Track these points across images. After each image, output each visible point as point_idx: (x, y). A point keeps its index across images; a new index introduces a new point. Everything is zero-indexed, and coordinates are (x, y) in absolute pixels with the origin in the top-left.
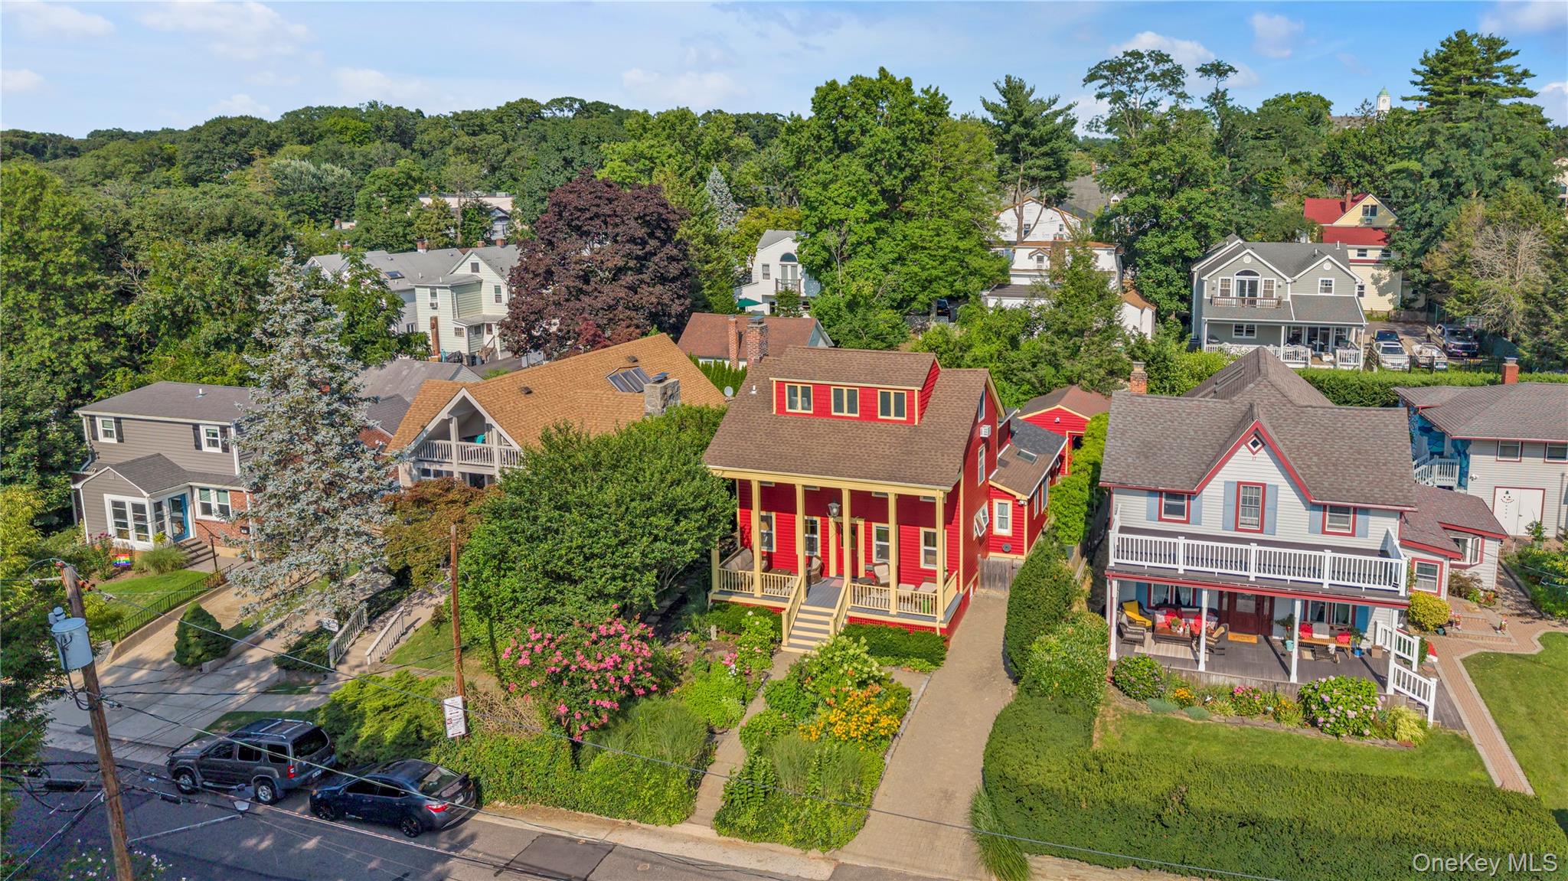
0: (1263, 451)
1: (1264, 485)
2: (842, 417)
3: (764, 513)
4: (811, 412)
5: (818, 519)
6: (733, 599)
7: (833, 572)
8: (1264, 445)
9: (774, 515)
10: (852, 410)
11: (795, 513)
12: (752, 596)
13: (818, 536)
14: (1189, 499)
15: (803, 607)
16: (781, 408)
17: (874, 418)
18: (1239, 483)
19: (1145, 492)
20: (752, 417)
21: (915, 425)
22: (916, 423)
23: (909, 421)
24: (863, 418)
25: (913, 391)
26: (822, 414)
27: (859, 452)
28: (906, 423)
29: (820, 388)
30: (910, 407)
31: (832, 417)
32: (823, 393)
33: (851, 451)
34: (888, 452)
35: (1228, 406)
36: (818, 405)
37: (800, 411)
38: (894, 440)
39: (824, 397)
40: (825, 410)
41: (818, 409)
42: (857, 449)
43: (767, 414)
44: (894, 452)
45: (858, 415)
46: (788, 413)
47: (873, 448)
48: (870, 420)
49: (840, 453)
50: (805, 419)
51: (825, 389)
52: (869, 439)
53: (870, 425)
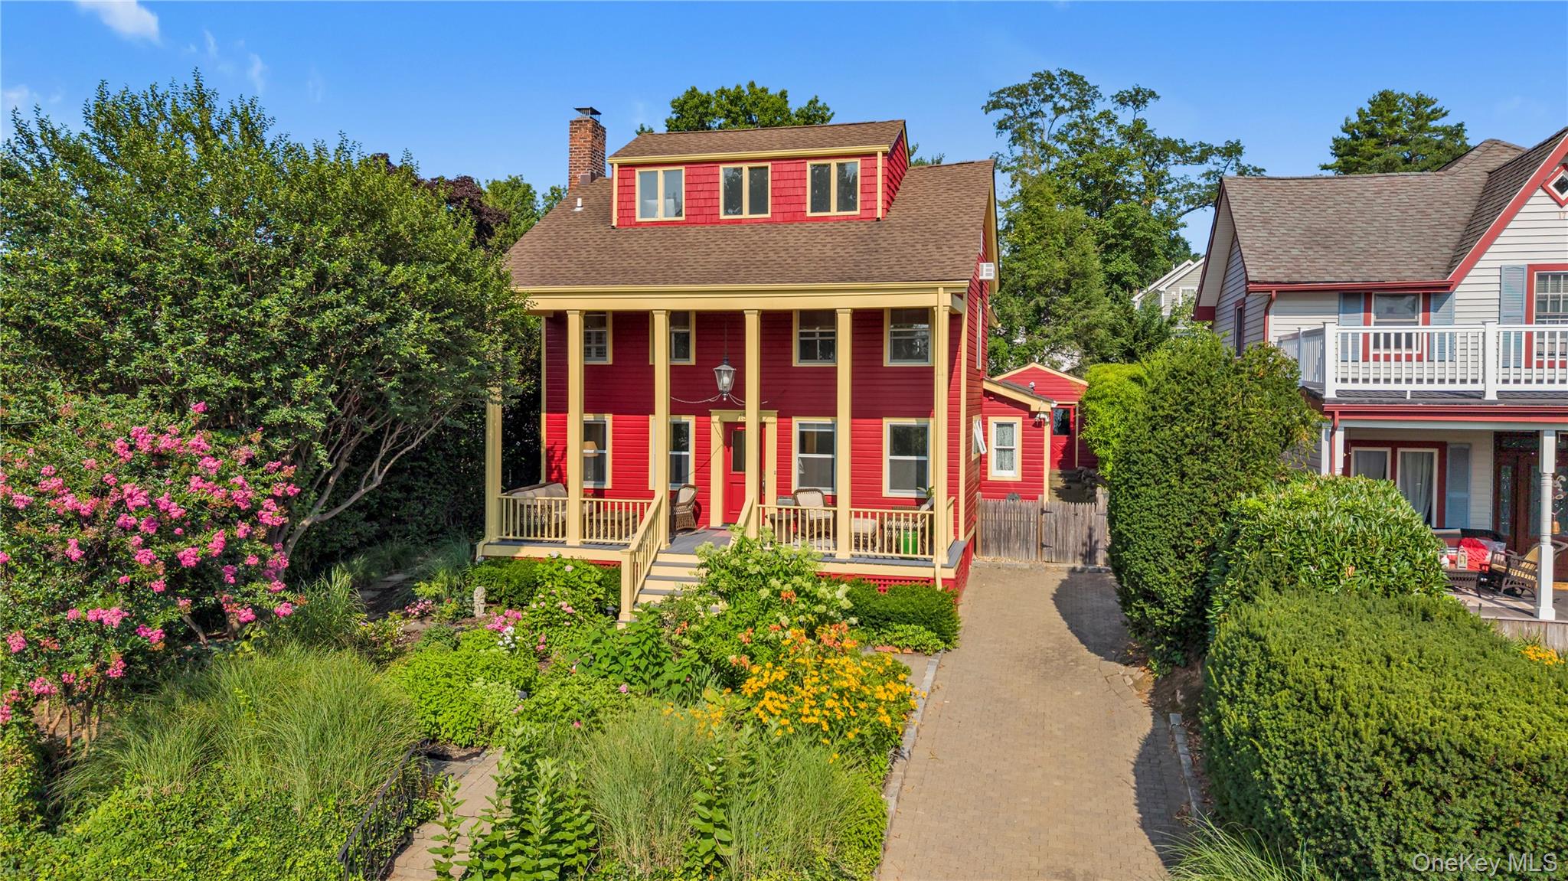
2: (739, 222)
3: (590, 418)
4: (683, 218)
5: (691, 420)
6: (526, 551)
7: (716, 517)
9: (608, 419)
10: (758, 205)
11: (651, 410)
13: (691, 453)
14: (1426, 309)
15: (661, 558)
16: (627, 211)
17: (798, 217)
18: (1532, 268)
19: (1334, 303)
20: (573, 233)
21: (878, 220)
22: (879, 215)
23: (867, 214)
24: (779, 217)
25: (875, 154)
26: (699, 219)
27: (775, 257)
28: (860, 219)
29: (699, 170)
30: (867, 189)
31: (720, 222)
32: (704, 179)
33: (760, 257)
34: (831, 254)
35: (1446, 179)
36: (695, 203)
37: (660, 217)
38: (840, 239)
39: (707, 187)
40: (707, 211)
41: (694, 211)
42: (771, 254)
43: (601, 228)
44: (842, 253)
45: (769, 215)
46: (639, 224)
47: (802, 250)
48: (791, 222)
49: (740, 261)
50: (669, 229)
51: (708, 171)
52: (792, 242)
53: (791, 227)
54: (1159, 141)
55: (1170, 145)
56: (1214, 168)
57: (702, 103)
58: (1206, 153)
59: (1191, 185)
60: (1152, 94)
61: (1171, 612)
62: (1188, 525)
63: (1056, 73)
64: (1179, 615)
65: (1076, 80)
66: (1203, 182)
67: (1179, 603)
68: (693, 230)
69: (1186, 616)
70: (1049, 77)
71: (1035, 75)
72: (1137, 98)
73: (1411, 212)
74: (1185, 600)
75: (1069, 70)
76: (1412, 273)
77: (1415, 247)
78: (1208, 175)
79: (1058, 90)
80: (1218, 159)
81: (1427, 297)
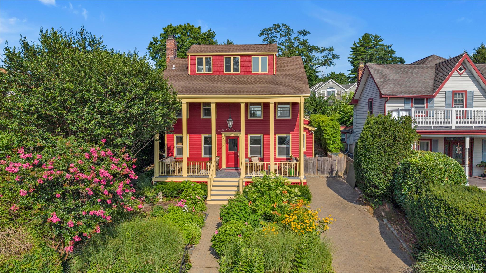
0: (465, 73)
1: (466, 92)
2: (230, 74)
4: (212, 72)
6: (169, 179)
7: (224, 166)
8: (466, 69)
10: (236, 70)
12: (181, 176)
14: (427, 103)
15: (216, 179)
16: (193, 70)
17: (249, 73)
18: (453, 91)
19: (403, 101)
20: (176, 77)
21: (274, 74)
22: (274, 73)
23: (270, 73)
24: (243, 73)
25: (273, 55)
26: (218, 73)
27: (246, 86)
28: (268, 74)
29: (217, 58)
30: (270, 65)
31: (224, 74)
32: (218, 61)
33: (241, 86)
34: (263, 85)
35: (425, 66)
36: (216, 68)
37: (205, 72)
38: (264, 80)
39: (220, 63)
40: (220, 70)
41: (215, 70)
42: (244, 85)
43: (185, 75)
44: (267, 85)
45: (240, 72)
46: (197, 74)
47: (254, 84)
48: (247, 74)
49: (235, 87)
50: (208, 76)
51: (220, 58)
52: (250, 81)
53: (248, 76)
54: (311, 46)
55: (314, 47)
56: (325, 55)
57: (174, 29)
58: (323, 50)
59: (319, 59)
60: (309, 32)
61: (382, 190)
62: (387, 166)
63: (281, 25)
64: (384, 191)
65: (286, 27)
66: (322, 58)
67: (385, 188)
68: (216, 77)
69: (386, 191)
70: (279, 26)
71: (274, 25)
72: (304, 33)
73: (419, 75)
74: (386, 187)
75: (285, 24)
76: (423, 92)
77: (423, 85)
78: (323, 57)
79: (281, 30)
80: (327, 52)
81: (427, 99)
